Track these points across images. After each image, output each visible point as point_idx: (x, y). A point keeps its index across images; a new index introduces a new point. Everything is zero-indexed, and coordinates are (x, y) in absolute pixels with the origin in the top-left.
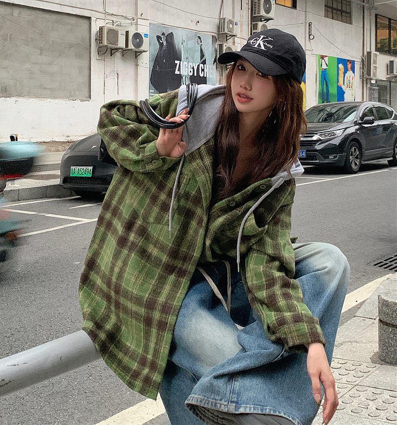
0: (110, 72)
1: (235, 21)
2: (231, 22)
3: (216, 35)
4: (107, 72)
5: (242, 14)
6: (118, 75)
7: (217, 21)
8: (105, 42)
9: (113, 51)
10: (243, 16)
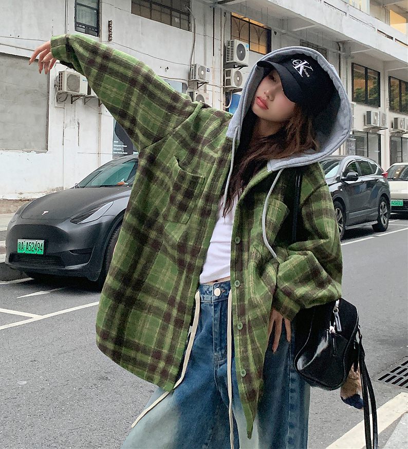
0: (70, 121)
1: (207, 67)
2: (202, 68)
3: (187, 83)
4: (67, 121)
5: (214, 60)
6: (79, 124)
7: (188, 68)
8: (65, 89)
9: (73, 99)
10: (215, 62)
